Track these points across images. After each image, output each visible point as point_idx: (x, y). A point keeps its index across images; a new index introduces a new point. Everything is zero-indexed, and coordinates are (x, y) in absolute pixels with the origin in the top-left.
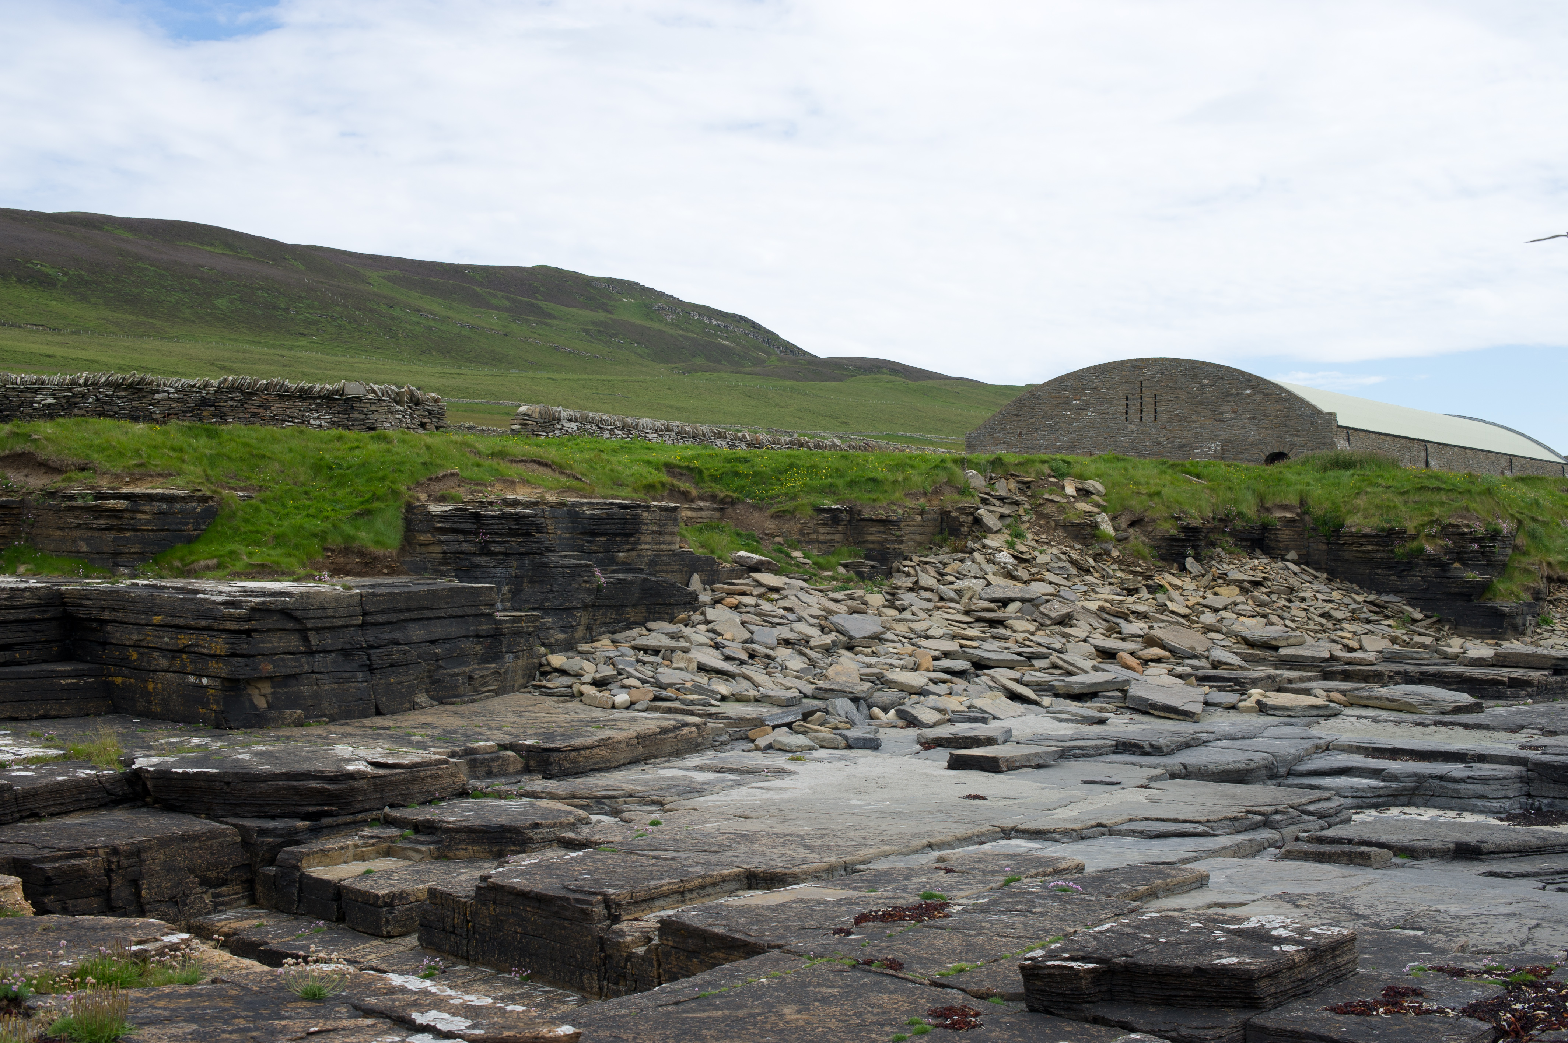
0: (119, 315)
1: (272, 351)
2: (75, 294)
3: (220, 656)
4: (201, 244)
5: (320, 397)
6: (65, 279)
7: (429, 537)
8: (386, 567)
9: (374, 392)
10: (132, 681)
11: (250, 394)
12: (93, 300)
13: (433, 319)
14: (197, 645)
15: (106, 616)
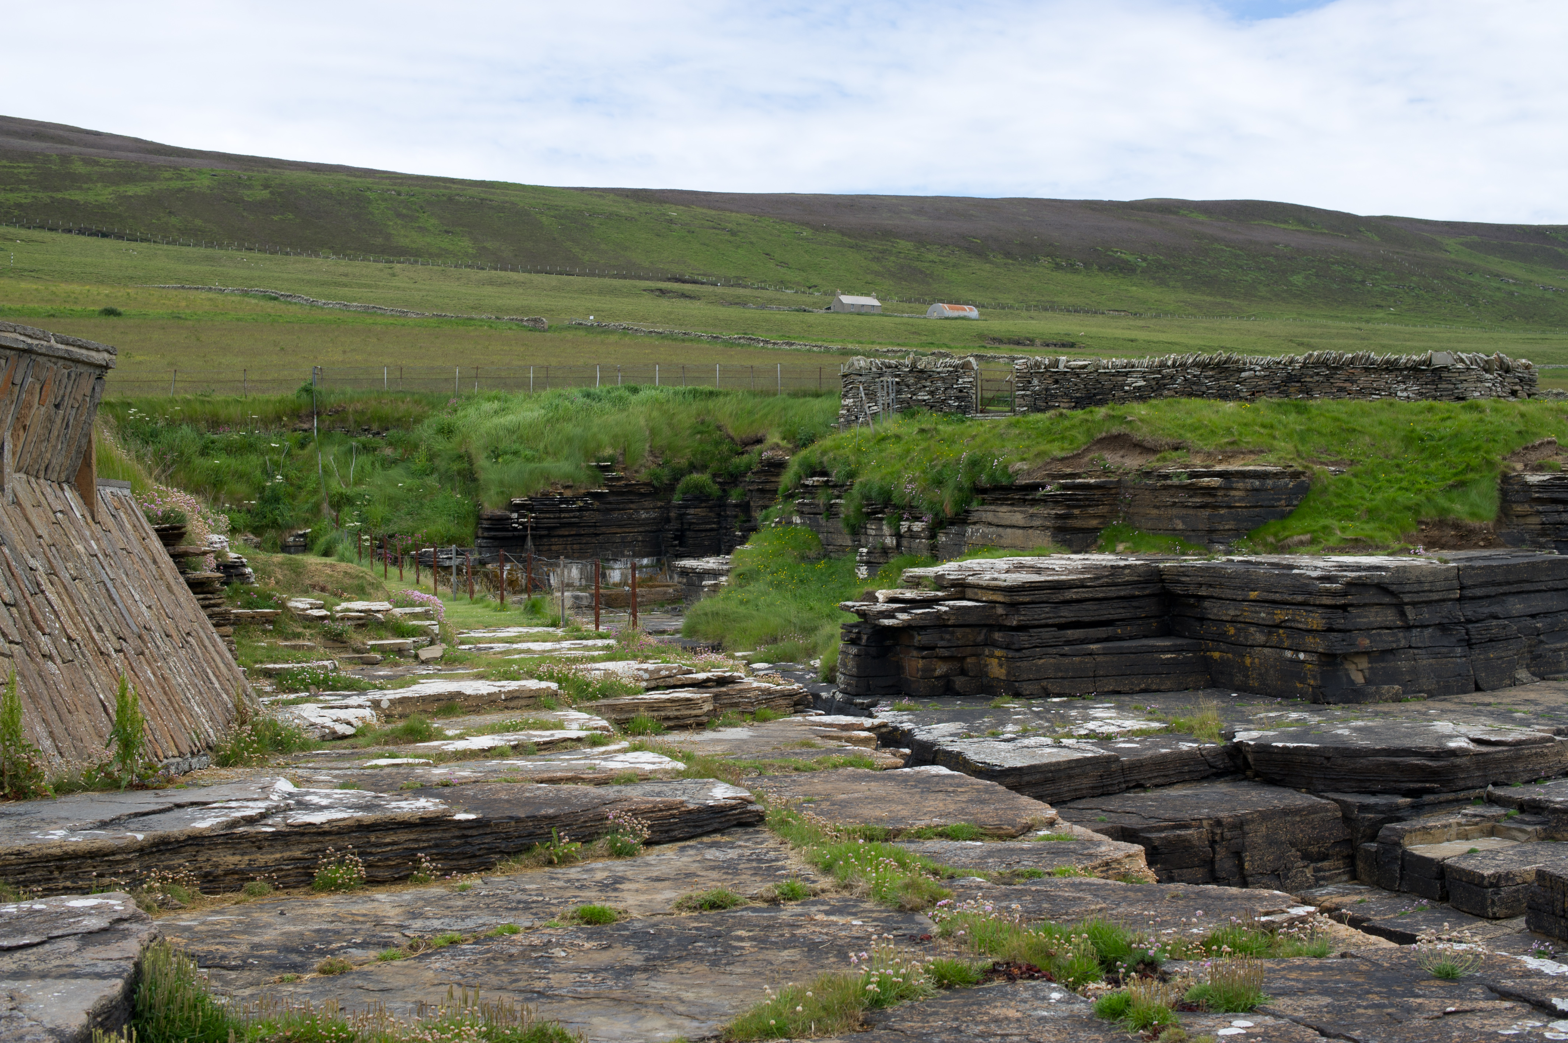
0: (1197, 297)
1: (1350, 325)
2: (1154, 278)
3: (1316, 631)
4: (1275, 221)
5: (1406, 368)
6: (1144, 264)
7: (1526, 508)
8: (1483, 540)
9: (1462, 361)
10: (1230, 655)
11: (1336, 368)
12: (1171, 284)
13: (1514, 284)
14: (1294, 621)
15: (1203, 592)
